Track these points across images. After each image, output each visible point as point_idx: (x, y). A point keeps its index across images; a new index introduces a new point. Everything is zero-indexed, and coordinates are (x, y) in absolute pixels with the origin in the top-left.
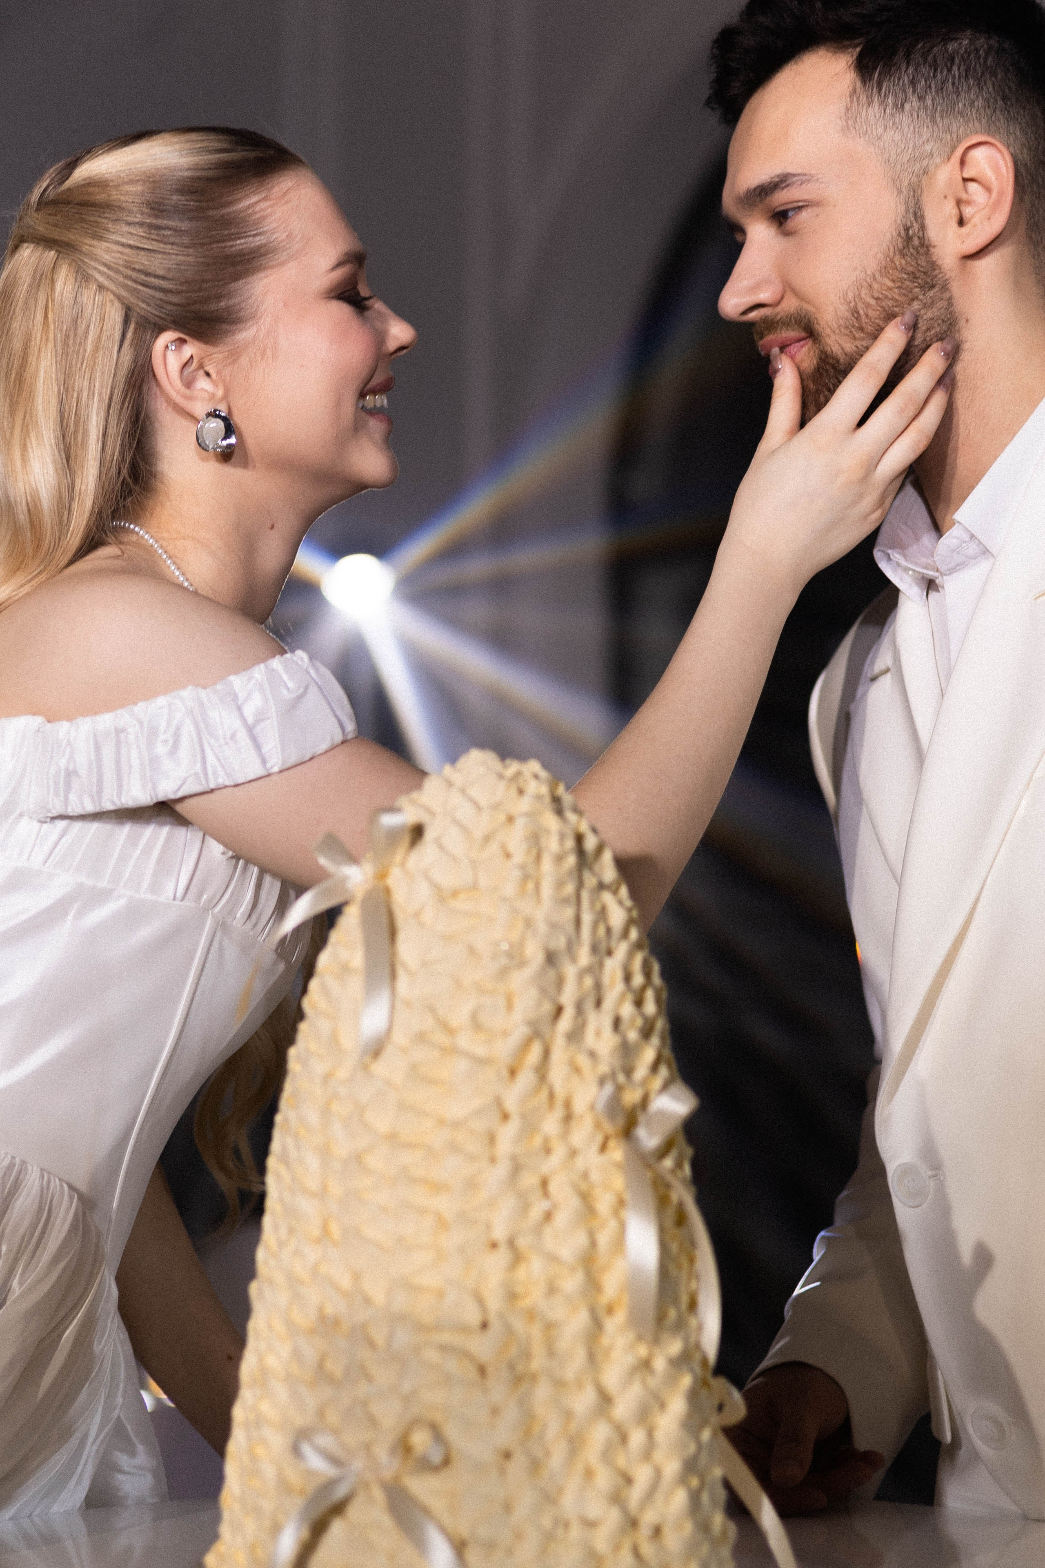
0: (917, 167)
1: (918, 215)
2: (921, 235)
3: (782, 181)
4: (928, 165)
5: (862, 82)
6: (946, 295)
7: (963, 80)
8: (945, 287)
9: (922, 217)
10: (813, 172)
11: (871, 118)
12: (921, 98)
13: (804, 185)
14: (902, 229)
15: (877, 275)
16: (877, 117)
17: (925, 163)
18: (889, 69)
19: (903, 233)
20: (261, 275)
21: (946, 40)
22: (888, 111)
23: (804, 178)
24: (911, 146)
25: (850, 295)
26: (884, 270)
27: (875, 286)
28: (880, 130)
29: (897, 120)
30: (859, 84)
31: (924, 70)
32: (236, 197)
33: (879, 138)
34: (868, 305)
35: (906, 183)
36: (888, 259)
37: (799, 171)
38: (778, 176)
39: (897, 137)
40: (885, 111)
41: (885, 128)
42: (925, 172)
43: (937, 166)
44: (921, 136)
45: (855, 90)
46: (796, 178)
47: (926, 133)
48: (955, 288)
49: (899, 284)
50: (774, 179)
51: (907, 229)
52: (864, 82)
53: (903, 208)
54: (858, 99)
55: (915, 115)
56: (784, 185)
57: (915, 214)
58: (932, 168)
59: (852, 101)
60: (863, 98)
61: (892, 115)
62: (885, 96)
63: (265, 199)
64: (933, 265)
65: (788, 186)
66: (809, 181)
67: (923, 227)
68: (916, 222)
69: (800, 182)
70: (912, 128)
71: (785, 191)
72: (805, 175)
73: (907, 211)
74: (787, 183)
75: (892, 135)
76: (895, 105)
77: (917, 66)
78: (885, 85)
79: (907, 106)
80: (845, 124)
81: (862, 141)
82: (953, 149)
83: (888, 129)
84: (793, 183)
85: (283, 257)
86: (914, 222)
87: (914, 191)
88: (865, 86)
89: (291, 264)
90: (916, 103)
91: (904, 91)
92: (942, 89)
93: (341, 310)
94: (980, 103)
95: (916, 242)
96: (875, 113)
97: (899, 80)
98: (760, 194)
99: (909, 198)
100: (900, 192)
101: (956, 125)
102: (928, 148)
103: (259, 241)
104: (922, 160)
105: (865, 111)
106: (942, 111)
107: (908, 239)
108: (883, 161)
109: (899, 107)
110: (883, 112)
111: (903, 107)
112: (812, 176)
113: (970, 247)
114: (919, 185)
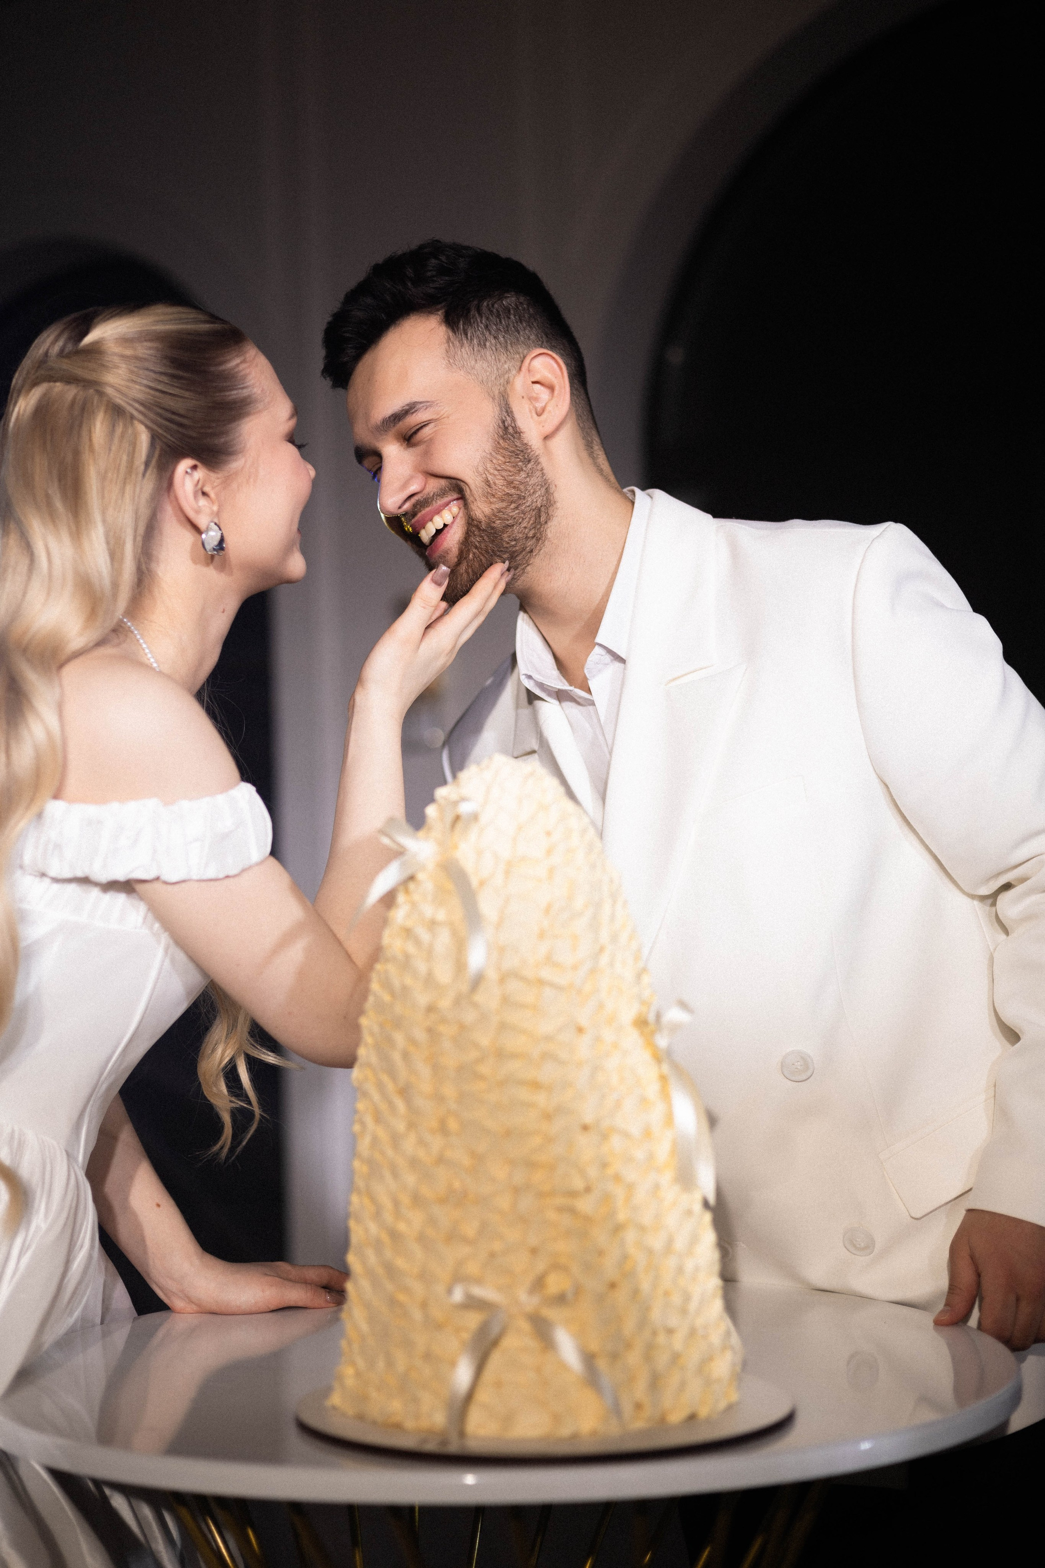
0: (502, 381)
1: (509, 411)
2: (513, 425)
3: (411, 408)
4: (509, 377)
5: (452, 331)
6: (538, 465)
7: (519, 324)
8: (536, 460)
9: (512, 412)
10: (433, 400)
11: (465, 356)
12: (495, 338)
13: (428, 409)
14: (500, 422)
15: (493, 453)
16: (469, 354)
17: (506, 376)
18: (468, 322)
19: (501, 424)
20: (247, 419)
21: (501, 298)
22: (475, 350)
23: (428, 404)
24: (495, 368)
25: (481, 469)
28: (473, 362)
29: (483, 354)
30: (451, 334)
31: (493, 319)
32: (228, 358)
33: (473, 368)
35: (497, 392)
36: (496, 443)
37: (421, 400)
38: (408, 405)
39: (485, 365)
40: (473, 349)
41: (476, 360)
42: (508, 382)
43: (514, 377)
44: (500, 360)
45: (449, 339)
46: (421, 405)
47: (503, 358)
48: (543, 460)
50: (405, 408)
51: (503, 422)
52: (454, 331)
53: (498, 408)
54: (453, 343)
55: (494, 348)
56: (413, 411)
57: (507, 412)
58: (511, 379)
59: (449, 346)
60: (457, 343)
61: (479, 351)
62: (471, 339)
63: (244, 361)
64: (526, 445)
65: (416, 411)
66: (430, 406)
67: (514, 420)
68: (509, 416)
69: (425, 407)
70: (493, 357)
71: (414, 415)
72: (428, 402)
73: (501, 410)
74: (415, 409)
75: (480, 365)
76: (479, 344)
77: (488, 319)
78: (469, 332)
79: (488, 344)
80: (447, 362)
81: (462, 373)
83: (478, 361)
84: (420, 409)
85: (261, 407)
86: (507, 417)
87: (503, 396)
88: (455, 334)
89: (265, 413)
90: (493, 341)
91: (484, 335)
92: (508, 330)
93: (292, 449)
94: (533, 337)
95: (511, 430)
96: (466, 351)
97: (478, 327)
98: (395, 419)
99: (500, 401)
100: (493, 399)
102: (506, 366)
103: (245, 393)
104: (503, 375)
105: (459, 351)
106: (511, 344)
107: (506, 428)
108: (479, 383)
109: (482, 345)
110: (472, 350)
111: (485, 345)
112: (433, 402)
113: (549, 428)
114: (505, 392)
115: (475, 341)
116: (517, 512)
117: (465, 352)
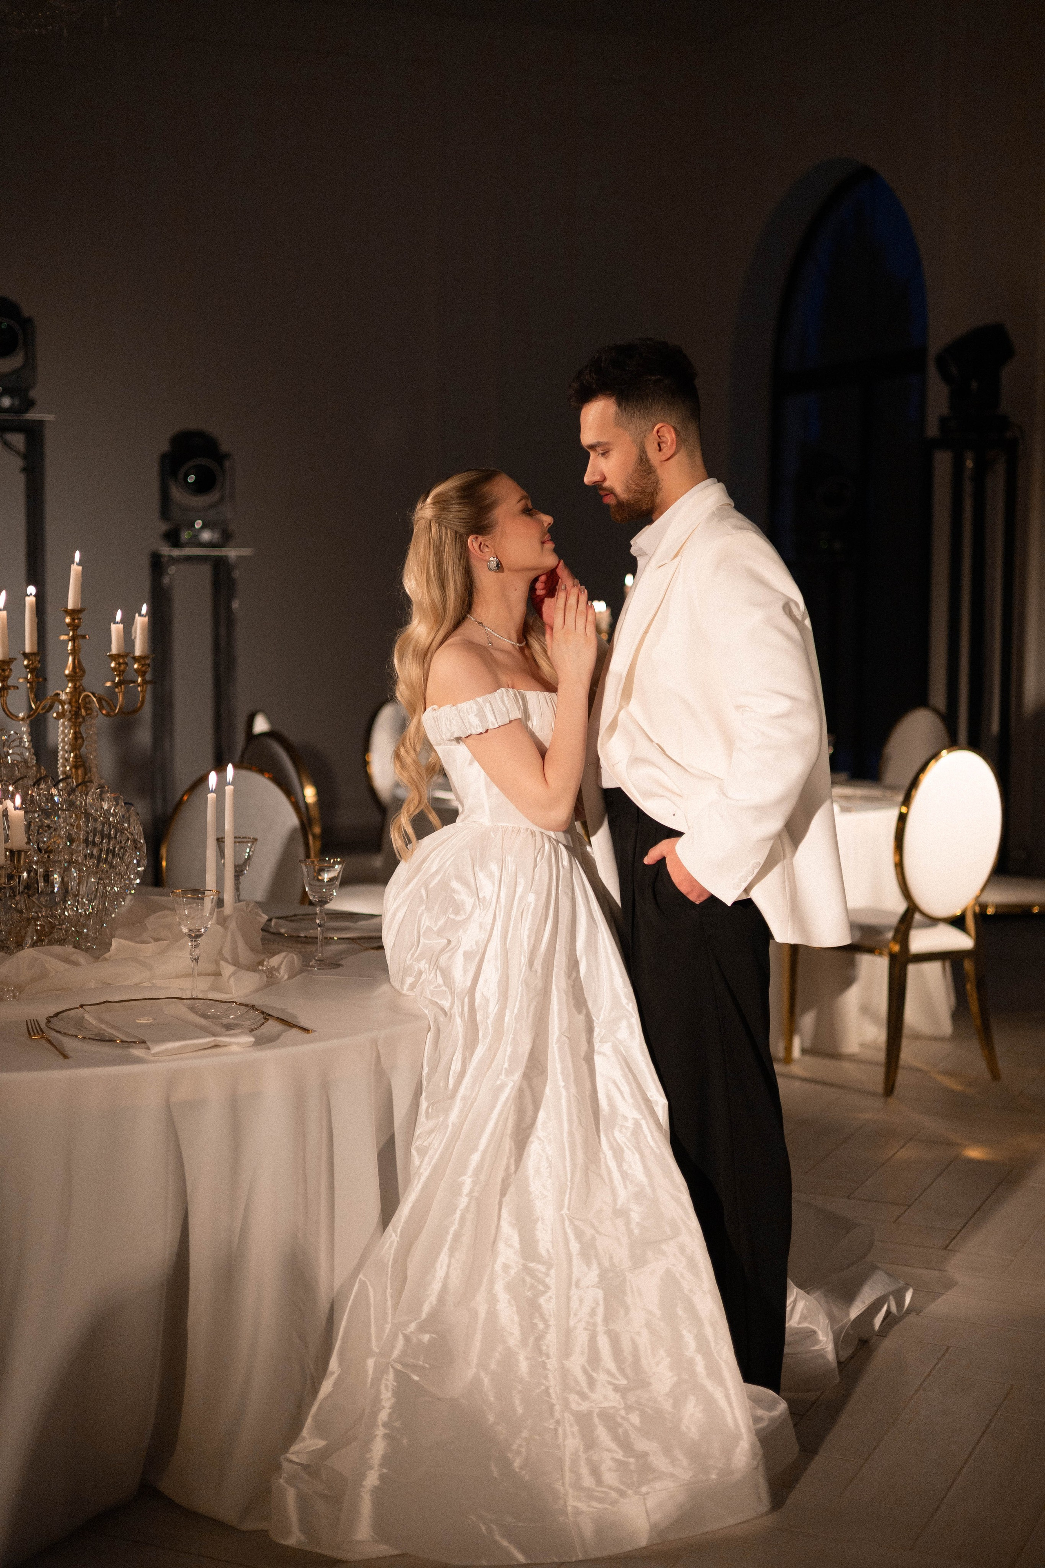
0: (642, 436)
3: (598, 443)
5: (617, 408)
6: (655, 475)
8: (655, 472)
9: (646, 451)
10: (608, 441)
11: (625, 421)
12: (639, 413)
14: (639, 457)
18: (627, 403)
20: (495, 510)
24: (639, 429)
26: (634, 472)
27: (632, 477)
29: (633, 421)
31: (639, 402)
33: (627, 428)
34: (631, 484)
35: (639, 443)
36: (635, 467)
39: (634, 427)
40: (628, 418)
41: (629, 424)
42: (645, 436)
43: (649, 434)
44: (641, 425)
45: (618, 412)
46: (602, 444)
47: (643, 423)
48: (659, 472)
49: (639, 475)
51: (641, 457)
53: (639, 450)
55: (639, 418)
59: (615, 416)
60: (619, 415)
61: (631, 419)
62: (627, 413)
64: (651, 466)
67: (646, 456)
70: (638, 423)
72: (605, 442)
73: (641, 451)
75: (631, 427)
76: (631, 416)
77: (637, 400)
78: (627, 410)
79: (636, 414)
81: (621, 430)
82: (654, 428)
86: (644, 454)
87: (643, 445)
88: (620, 410)
89: (504, 504)
91: (634, 411)
92: (646, 408)
94: (660, 409)
95: (644, 461)
97: (631, 407)
99: (641, 447)
100: (637, 446)
101: (653, 420)
102: (645, 429)
103: (493, 499)
104: (643, 433)
105: (622, 420)
106: (647, 416)
107: (642, 459)
108: (631, 435)
113: (664, 458)
114: (643, 441)
115: (630, 413)
116: (641, 496)
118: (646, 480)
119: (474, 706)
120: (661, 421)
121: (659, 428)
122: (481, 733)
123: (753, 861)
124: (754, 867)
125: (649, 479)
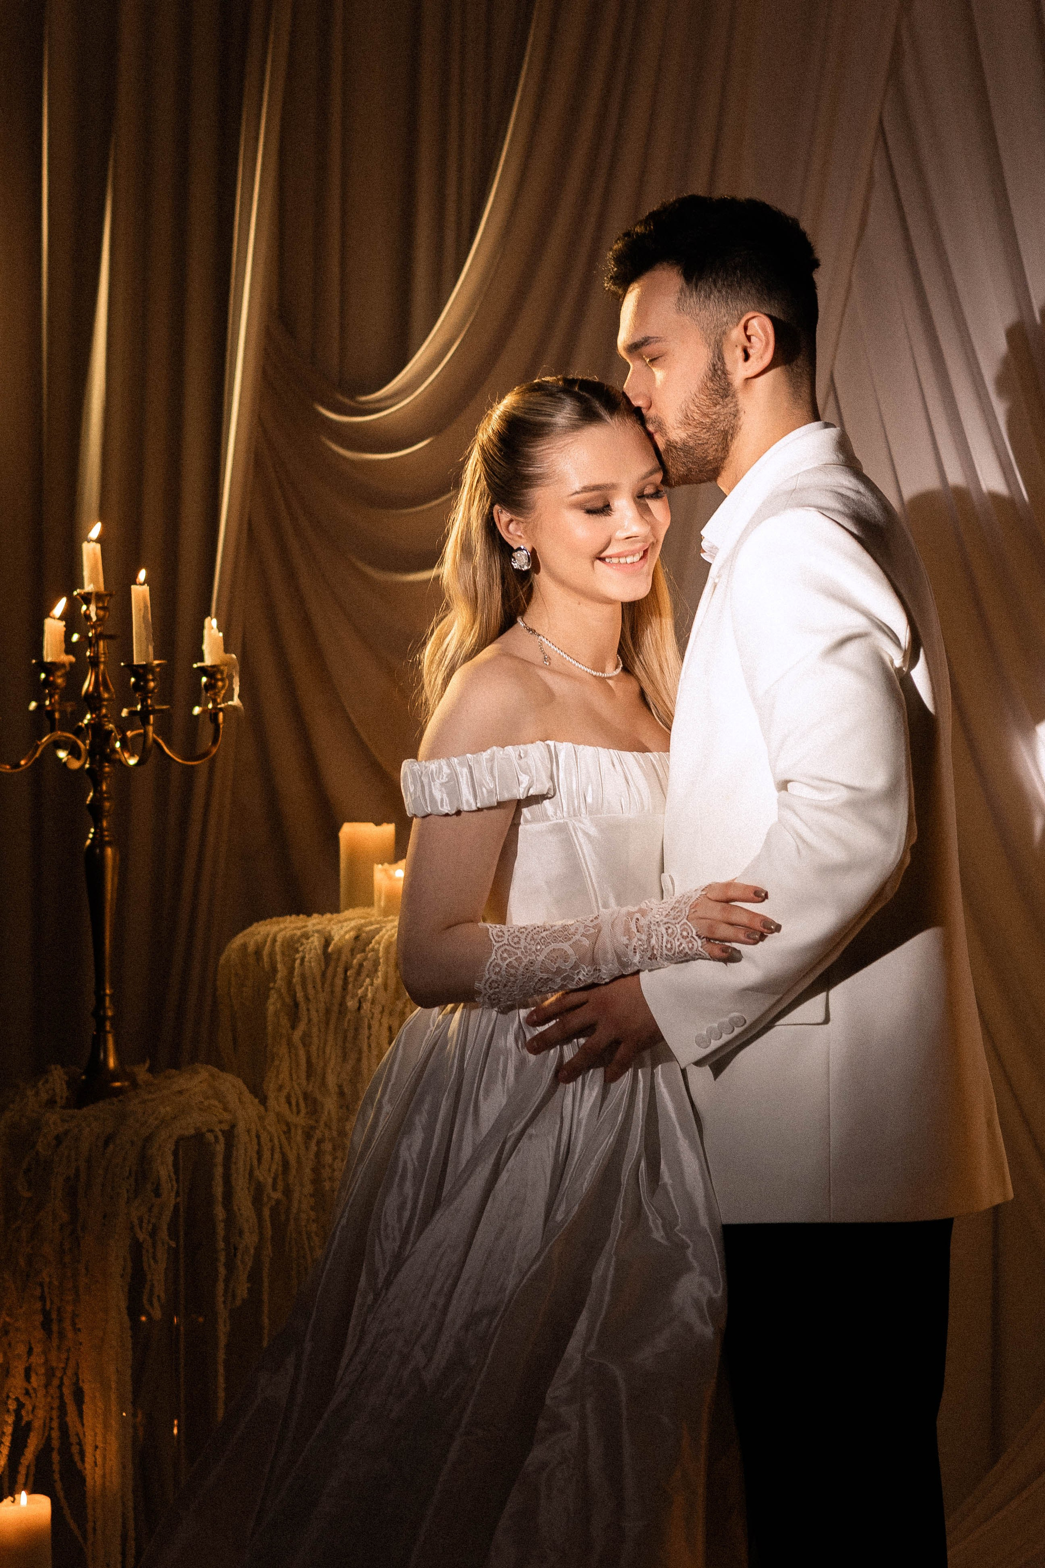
0: (719, 331)
1: (721, 358)
2: (722, 368)
3: (644, 341)
4: (725, 329)
6: (734, 400)
8: (734, 396)
9: (723, 358)
11: (692, 304)
12: (719, 291)
13: (657, 344)
14: (711, 364)
15: (698, 394)
16: (696, 303)
18: (699, 278)
19: (712, 368)
22: (701, 300)
23: (658, 339)
24: (715, 319)
25: (683, 406)
26: (701, 390)
27: (696, 400)
28: (698, 311)
30: (683, 285)
33: (697, 315)
34: (693, 412)
35: (713, 340)
36: (704, 384)
37: (653, 335)
38: (642, 337)
39: (707, 314)
41: (700, 309)
42: (724, 333)
43: (731, 329)
44: (720, 312)
45: (681, 289)
46: (653, 339)
47: (723, 311)
48: (740, 396)
49: (709, 397)
50: (639, 339)
51: (714, 365)
52: (686, 283)
53: (712, 354)
54: (684, 292)
57: (719, 357)
58: (728, 331)
59: (680, 294)
60: (687, 293)
62: (699, 292)
64: (729, 384)
66: (660, 341)
67: (724, 364)
68: (720, 361)
69: (655, 342)
71: (649, 346)
73: (714, 356)
74: (648, 342)
75: (704, 313)
78: (700, 284)
80: (678, 307)
81: (687, 317)
82: (740, 319)
83: (702, 310)
84: (651, 342)
85: (547, 481)
86: (718, 362)
87: (718, 344)
88: (687, 286)
90: (717, 294)
91: (710, 290)
92: (732, 285)
95: (720, 372)
99: (715, 348)
100: (710, 345)
101: (741, 306)
102: (725, 319)
104: (722, 327)
105: (688, 299)
106: (732, 298)
107: (715, 371)
109: (708, 297)
110: (699, 300)
111: (710, 297)
112: (661, 338)
113: (751, 373)
114: (721, 341)
115: (703, 293)
116: (709, 434)
117: (693, 301)
118: (718, 407)
119: (446, 770)
120: (754, 310)
121: (748, 321)
122: (447, 815)
123: (736, 1014)
124: (733, 1023)
125: (724, 407)
